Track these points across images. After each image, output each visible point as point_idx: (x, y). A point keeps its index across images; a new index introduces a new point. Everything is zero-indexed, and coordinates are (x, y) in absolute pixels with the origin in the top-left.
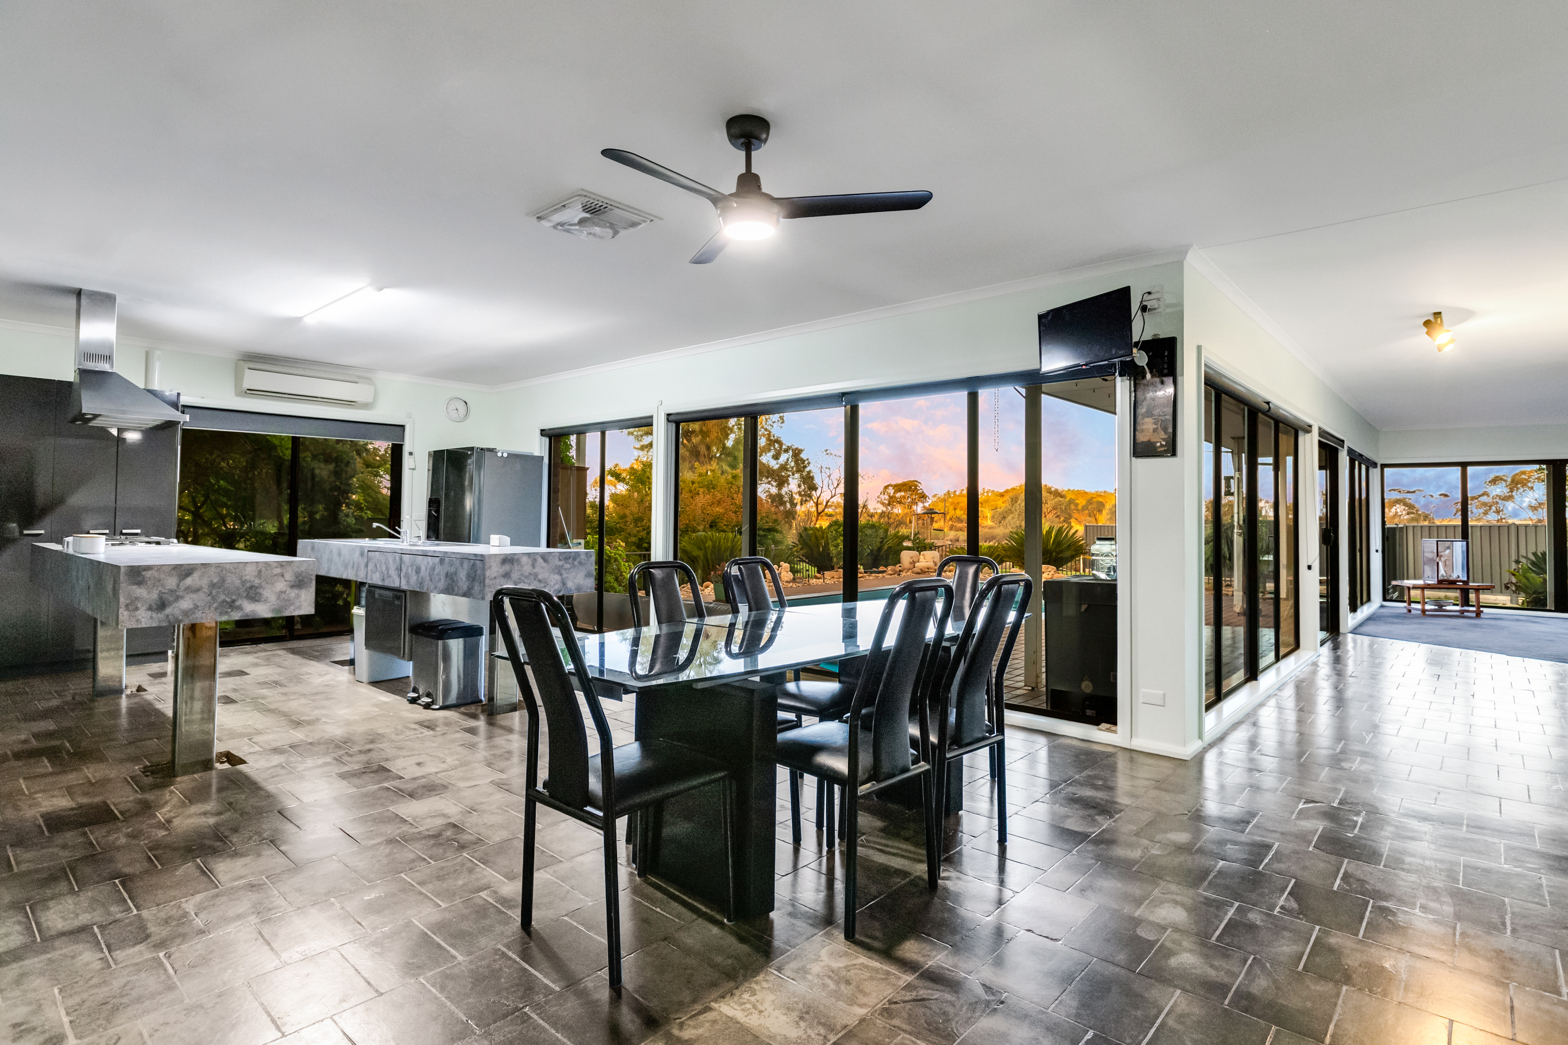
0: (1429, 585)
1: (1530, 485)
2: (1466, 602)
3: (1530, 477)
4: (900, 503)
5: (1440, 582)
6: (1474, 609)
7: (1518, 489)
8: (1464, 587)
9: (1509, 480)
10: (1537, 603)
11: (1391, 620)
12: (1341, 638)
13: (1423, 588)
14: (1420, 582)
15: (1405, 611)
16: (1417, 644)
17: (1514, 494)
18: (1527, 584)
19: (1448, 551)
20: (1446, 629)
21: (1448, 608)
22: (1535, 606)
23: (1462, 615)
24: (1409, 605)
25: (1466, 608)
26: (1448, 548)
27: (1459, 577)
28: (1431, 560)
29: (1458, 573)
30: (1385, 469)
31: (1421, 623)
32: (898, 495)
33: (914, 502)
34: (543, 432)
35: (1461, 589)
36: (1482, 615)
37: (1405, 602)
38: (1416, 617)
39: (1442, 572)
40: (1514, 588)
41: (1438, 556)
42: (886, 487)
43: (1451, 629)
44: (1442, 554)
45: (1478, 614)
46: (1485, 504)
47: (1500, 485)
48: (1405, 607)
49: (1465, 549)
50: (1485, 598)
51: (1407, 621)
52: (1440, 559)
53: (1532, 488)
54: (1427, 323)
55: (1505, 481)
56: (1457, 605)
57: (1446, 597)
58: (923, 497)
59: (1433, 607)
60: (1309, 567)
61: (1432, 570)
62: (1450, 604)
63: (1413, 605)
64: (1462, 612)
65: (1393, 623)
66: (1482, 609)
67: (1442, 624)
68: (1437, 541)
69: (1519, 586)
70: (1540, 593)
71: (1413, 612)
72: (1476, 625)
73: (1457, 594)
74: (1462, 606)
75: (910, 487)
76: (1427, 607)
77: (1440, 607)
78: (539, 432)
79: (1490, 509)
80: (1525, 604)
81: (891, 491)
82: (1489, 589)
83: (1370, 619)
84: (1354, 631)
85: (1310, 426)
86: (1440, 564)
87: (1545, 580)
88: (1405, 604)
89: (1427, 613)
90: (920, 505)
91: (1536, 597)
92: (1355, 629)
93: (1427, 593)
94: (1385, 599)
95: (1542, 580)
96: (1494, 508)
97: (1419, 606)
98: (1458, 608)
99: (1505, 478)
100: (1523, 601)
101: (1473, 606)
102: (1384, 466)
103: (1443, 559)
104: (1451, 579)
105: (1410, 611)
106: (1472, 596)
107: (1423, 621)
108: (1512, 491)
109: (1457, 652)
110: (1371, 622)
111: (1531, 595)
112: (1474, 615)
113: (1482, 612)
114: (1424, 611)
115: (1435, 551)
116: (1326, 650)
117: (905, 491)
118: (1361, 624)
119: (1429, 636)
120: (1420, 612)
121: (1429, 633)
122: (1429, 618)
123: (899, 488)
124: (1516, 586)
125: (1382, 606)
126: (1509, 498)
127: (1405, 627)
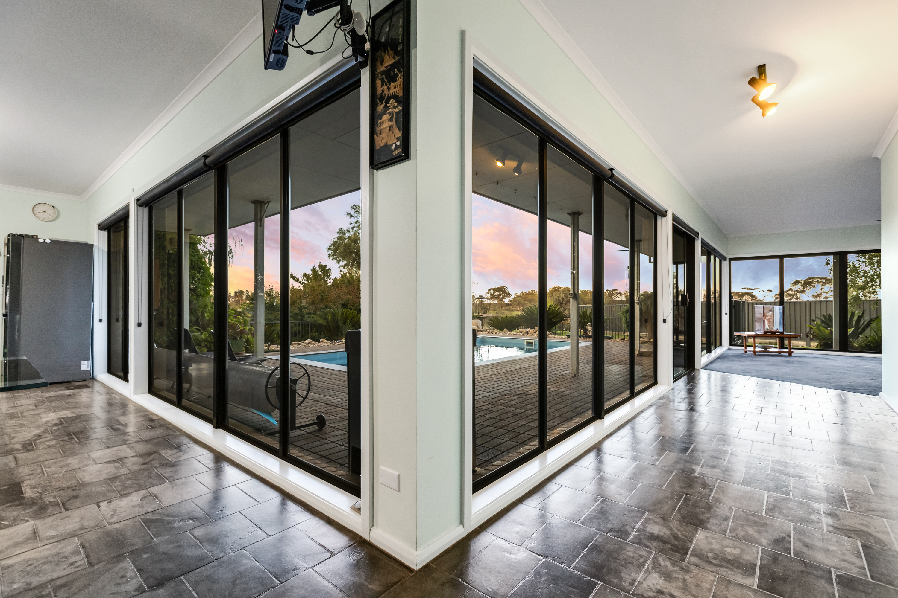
0: (758, 335)
1: (813, 285)
2: (782, 346)
3: (813, 281)
4: (497, 298)
5: (765, 333)
6: (787, 350)
7: (807, 287)
8: (781, 336)
9: (803, 282)
10: (826, 346)
11: (733, 358)
12: (696, 373)
13: (755, 337)
14: (753, 333)
15: (743, 352)
16: (747, 377)
17: (805, 289)
18: (820, 334)
19: (771, 313)
20: (768, 365)
21: (770, 350)
22: (825, 348)
23: (779, 354)
24: (746, 348)
25: (782, 350)
26: (771, 310)
27: (777, 329)
28: (760, 319)
29: (777, 327)
30: (732, 262)
31: (752, 361)
32: (496, 294)
33: (504, 298)
34: (101, 227)
35: (780, 338)
36: (793, 354)
37: (743, 346)
38: (750, 356)
39: (767, 326)
40: (812, 337)
41: (764, 315)
42: (489, 290)
43: (772, 364)
44: (767, 314)
45: (790, 353)
46: (790, 295)
47: (798, 285)
48: (743, 350)
49: (782, 311)
50: (794, 343)
51: (743, 359)
52: (766, 318)
53: (814, 286)
54: (752, 82)
55: (801, 283)
56: (776, 348)
57: (770, 343)
58: (509, 295)
59: (761, 349)
60: (665, 321)
61: (761, 326)
62: (771, 347)
63: (748, 348)
64: (780, 352)
65: (733, 361)
66: (792, 350)
67: (767, 361)
68: (764, 306)
69: (815, 335)
70: (828, 340)
71: (748, 352)
72: (788, 362)
73: (777, 341)
74: (780, 348)
75: (502, 290)
76: (757, 349)
77: (765, 350)
78: (97, 226)
79: (793, 297)
80: (819, 346)
81: (492, 292)
82: (796, 337)
83: (720, 358)
84: (706, 367)
85: (666, 211)
86: (766, 321)
87: (831, 331)
88: (743, 348)
89: (757, 353)
90: (507, 298)
91: (826, 342)
92: (707, 365)
93: (758, 340)
94: (731, 345)
95: (829, 331)
96: (795, 297)
97: (751, 349)
98: (777, 350)
99: (801, 281)
100: (818, 344)
101: (787, 348)
102: (731, 260)
103: (767, 318)
104: (773, 331)
105: (746, 352)
106: (786, 342)
107: (754, 359)
108: (804, 288)
109: (776, 383)
110: (719, 360)
111: (823, 341)
112: (787, 354)
113: (793, 352)
114: (755, 352)
115: (762, 313)
116: (682, 383)
117: (499, 292)
118: (712, 362)
119: (757, 371)
120: (752, 353)
121: (757, 368)
122: (759, 357)
123: (495, 290)
124: (813, 335)
125: (729, 349)
126: (803, 292)
127: (741, 363)
